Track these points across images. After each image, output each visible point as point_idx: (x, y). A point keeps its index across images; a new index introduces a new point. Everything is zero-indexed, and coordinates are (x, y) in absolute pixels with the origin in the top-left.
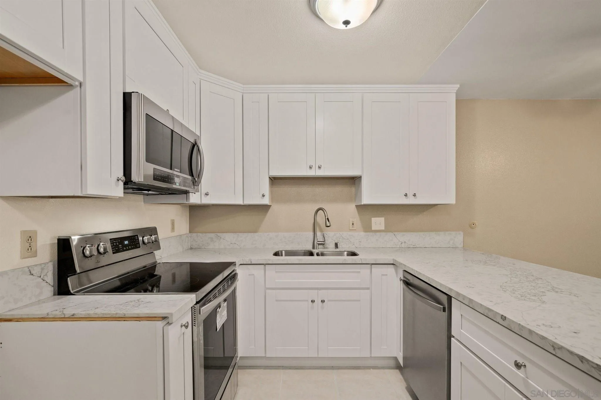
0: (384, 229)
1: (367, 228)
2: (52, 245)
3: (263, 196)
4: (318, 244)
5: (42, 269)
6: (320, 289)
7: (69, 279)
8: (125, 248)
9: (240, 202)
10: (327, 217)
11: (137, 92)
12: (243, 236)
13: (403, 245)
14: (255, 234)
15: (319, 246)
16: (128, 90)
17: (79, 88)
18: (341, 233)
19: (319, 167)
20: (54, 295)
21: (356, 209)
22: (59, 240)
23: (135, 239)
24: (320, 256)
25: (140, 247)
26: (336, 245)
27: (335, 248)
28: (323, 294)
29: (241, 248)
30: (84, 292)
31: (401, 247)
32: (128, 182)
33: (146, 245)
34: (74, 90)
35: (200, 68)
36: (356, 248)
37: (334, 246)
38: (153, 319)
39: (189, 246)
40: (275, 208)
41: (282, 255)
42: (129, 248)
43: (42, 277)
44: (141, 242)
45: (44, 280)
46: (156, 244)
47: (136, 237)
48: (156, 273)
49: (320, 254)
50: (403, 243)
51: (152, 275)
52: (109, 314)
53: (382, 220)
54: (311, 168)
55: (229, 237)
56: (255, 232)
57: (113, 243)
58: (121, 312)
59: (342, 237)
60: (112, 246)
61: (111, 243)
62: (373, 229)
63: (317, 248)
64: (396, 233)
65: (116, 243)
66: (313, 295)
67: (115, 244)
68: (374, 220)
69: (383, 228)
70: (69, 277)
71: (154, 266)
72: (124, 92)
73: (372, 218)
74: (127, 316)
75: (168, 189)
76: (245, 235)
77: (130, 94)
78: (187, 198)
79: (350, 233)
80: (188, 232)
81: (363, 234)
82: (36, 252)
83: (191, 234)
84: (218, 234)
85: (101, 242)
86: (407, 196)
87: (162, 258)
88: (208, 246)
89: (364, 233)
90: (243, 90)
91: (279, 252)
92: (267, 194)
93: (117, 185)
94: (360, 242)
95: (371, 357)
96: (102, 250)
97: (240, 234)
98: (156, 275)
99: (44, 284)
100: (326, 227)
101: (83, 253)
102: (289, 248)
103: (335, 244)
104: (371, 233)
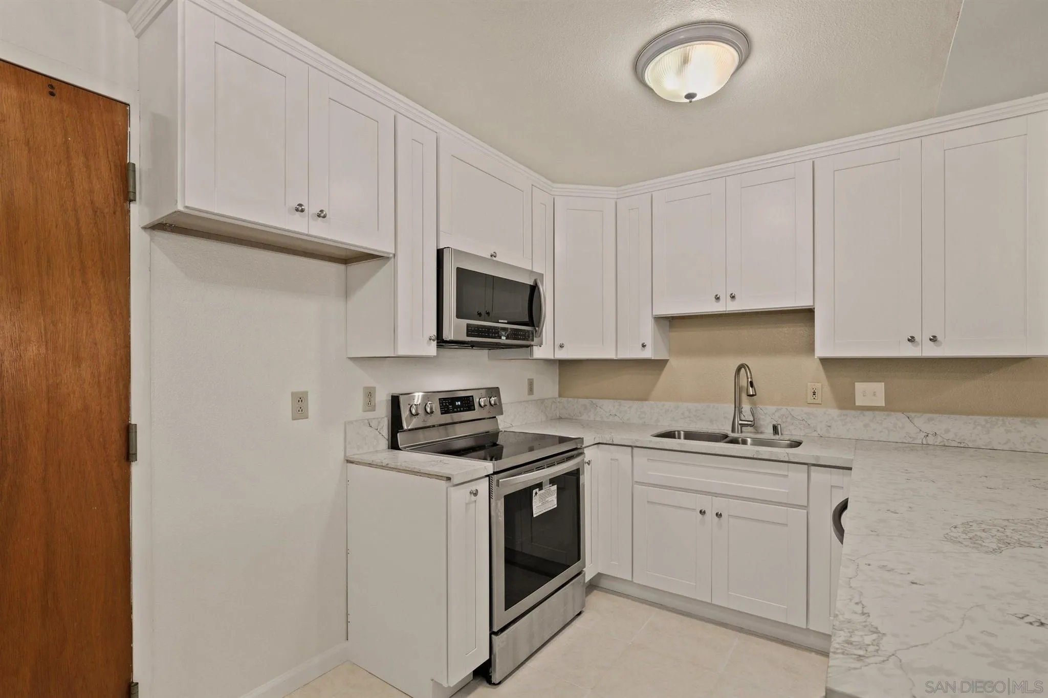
0: (884, 405)
1: (846, 402)
2: (387, 401)
3: (644, 346)
4: (741, 424)
5: (379, 422)
6: (717, 495)
7: (398, 434)
8: (455, 410)
9: (612, 356)
10: (750, 380)
11: (448, 247)
12: (627, 404)
13: (931, 440)
14: (644, 402)
15: (743, 428)
16: (441, 247)
17: (393, 259)
18: (789, 408)
19: (733, 297)
20: (389, 448)
21: (821, 366)
22: (392, 397)
23: (469, 400)
24: (739, 444)
25: (474, 410)
26: (775, 428)
27: (774, 435)
28: (719, 504)
29: (623, 422)
30: (411, 449)
31: (925, 442)
32: (441, 341)
33: (482, 409)
34: (390, 261)
35: (553, 182)
36: (821, 437)
37: (771, 430)
38: (440, 478)
39: (558, 416)
40: (674, 363)
41: (679, 438)
42: (460, 409)
43: (379, 429)
44: (476, 406)
45: (380, 433)
46: (497, 408)
47: (471, 398)
48: (497, 443)
49: (740, 441)
50: (929, 435)
51: (495, 444)
52: (409, 468)
53: (879, 387)
54: (717, 298)
55: (608, 406)
56: (644, 399)
57: (442, 403)
58: (418, 467)
59: (791, 414)
60: (440, 406)
61: (440, 403)
62: (857, 404)
63: (740, 432)
64: (913, 415)
65: (446, 403)
66: (704, 502)
67: (444, 404)
68: (860, 387)
69: (882, 403)
70: (398, 432)
71: (496, 434)
72: (438, 248)
73: (856, 384)
74: (422, 471)
75: (497, 344)
76: (630, 403)
77: (443, 249)
78: (531, 353)
79: (807, 409)
80: (557, 395)
81: (835, 412)
82: (375, 406)
83: (561, 398)
84: (594, 401)
85: (429, 401)
86: (914, 340)
87: (513, 426)
88: (581, 416)
89: (840, 411)
90: (617, 194)
91: (675, 434)
92: (649, 343)
93: (429, 344)
94: (829, 426)
95: (807, 629)
96: (428, 410)
97: (622, 402)
98: (498, 445)
99: (380, 436)
100: (748, 396)
101: (410, 411)
102: (693, 428)
103: (773, 427)
104: (853, 412)
